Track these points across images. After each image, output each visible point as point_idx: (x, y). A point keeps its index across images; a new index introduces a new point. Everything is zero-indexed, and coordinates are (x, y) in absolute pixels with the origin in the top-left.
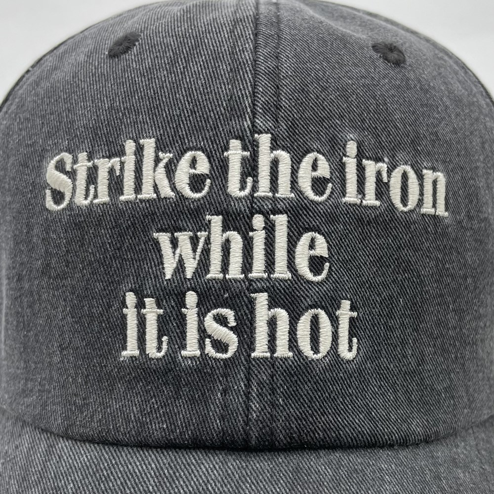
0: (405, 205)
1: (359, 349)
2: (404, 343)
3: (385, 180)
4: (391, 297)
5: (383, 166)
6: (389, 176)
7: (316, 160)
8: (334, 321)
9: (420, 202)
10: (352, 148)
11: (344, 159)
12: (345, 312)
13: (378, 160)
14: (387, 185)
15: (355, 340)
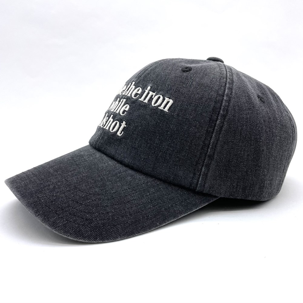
0: (154, 104)
1: (122, 135)
2: (136, 139)
3: (153, 97)
4: (137, 126)
5: (154, 94)
6: (154, 97)
7: (139, 89)
8: (120, 125)
9: (160, 105)
10: (149, 88)
11: (146, 90)
12: (124, 124)
13: (154, 92)
14: (153, 99)
15: (123, 132)
